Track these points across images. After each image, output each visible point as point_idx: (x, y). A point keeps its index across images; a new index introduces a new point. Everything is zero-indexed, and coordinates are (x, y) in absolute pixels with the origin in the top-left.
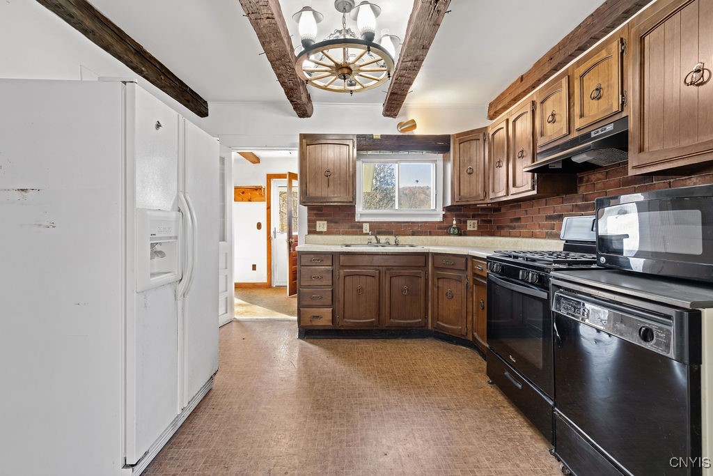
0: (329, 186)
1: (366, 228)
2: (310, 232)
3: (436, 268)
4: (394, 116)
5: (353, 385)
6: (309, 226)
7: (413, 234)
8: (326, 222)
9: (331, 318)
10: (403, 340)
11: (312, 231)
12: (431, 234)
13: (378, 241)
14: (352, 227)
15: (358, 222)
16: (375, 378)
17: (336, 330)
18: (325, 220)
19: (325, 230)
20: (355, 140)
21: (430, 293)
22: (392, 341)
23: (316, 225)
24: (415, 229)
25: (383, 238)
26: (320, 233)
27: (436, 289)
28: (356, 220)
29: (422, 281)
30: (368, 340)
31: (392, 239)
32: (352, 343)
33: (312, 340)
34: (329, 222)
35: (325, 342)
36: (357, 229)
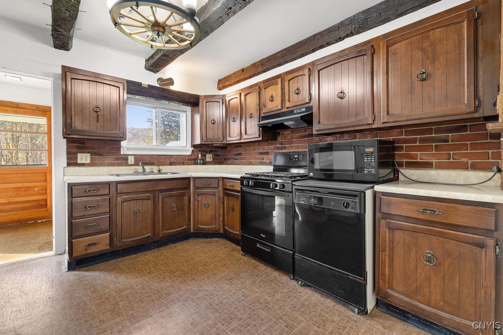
0: (98, 121)
1: (131, 160)
2: (69, 164)
3: (196, 188)
4: (156, 72)
5: (155, 290)
6: (68, 159)
7: (171, 164)
8: (89, 155)
9: (108, 242)
10: (173, 245)
11: (72, 162)
12: (183, 164)
13: (144, 170)
14: (117, 159)
15: (123, 155)
16: (170, 278)
17: (114, 252)
18: (88, 153)
19: (88, 161)
20: (125, 84)
21: (191, 206)
22: (165, 247)
23: (77, 157)
24: (172, 160)
25: (148, 168)
26: (83, 165)
27: (196, 203)
28: (122, 153)
29: (186, 198)
30: (144, 253)
31: (155, 169)
32: (130, 259)
33: (86, 268)
34: (92, 154)
35: (102, 265)
36: (123, 160)
